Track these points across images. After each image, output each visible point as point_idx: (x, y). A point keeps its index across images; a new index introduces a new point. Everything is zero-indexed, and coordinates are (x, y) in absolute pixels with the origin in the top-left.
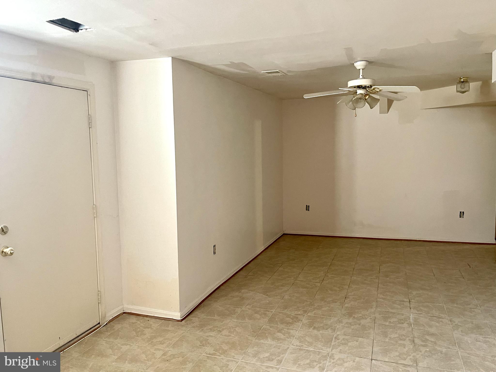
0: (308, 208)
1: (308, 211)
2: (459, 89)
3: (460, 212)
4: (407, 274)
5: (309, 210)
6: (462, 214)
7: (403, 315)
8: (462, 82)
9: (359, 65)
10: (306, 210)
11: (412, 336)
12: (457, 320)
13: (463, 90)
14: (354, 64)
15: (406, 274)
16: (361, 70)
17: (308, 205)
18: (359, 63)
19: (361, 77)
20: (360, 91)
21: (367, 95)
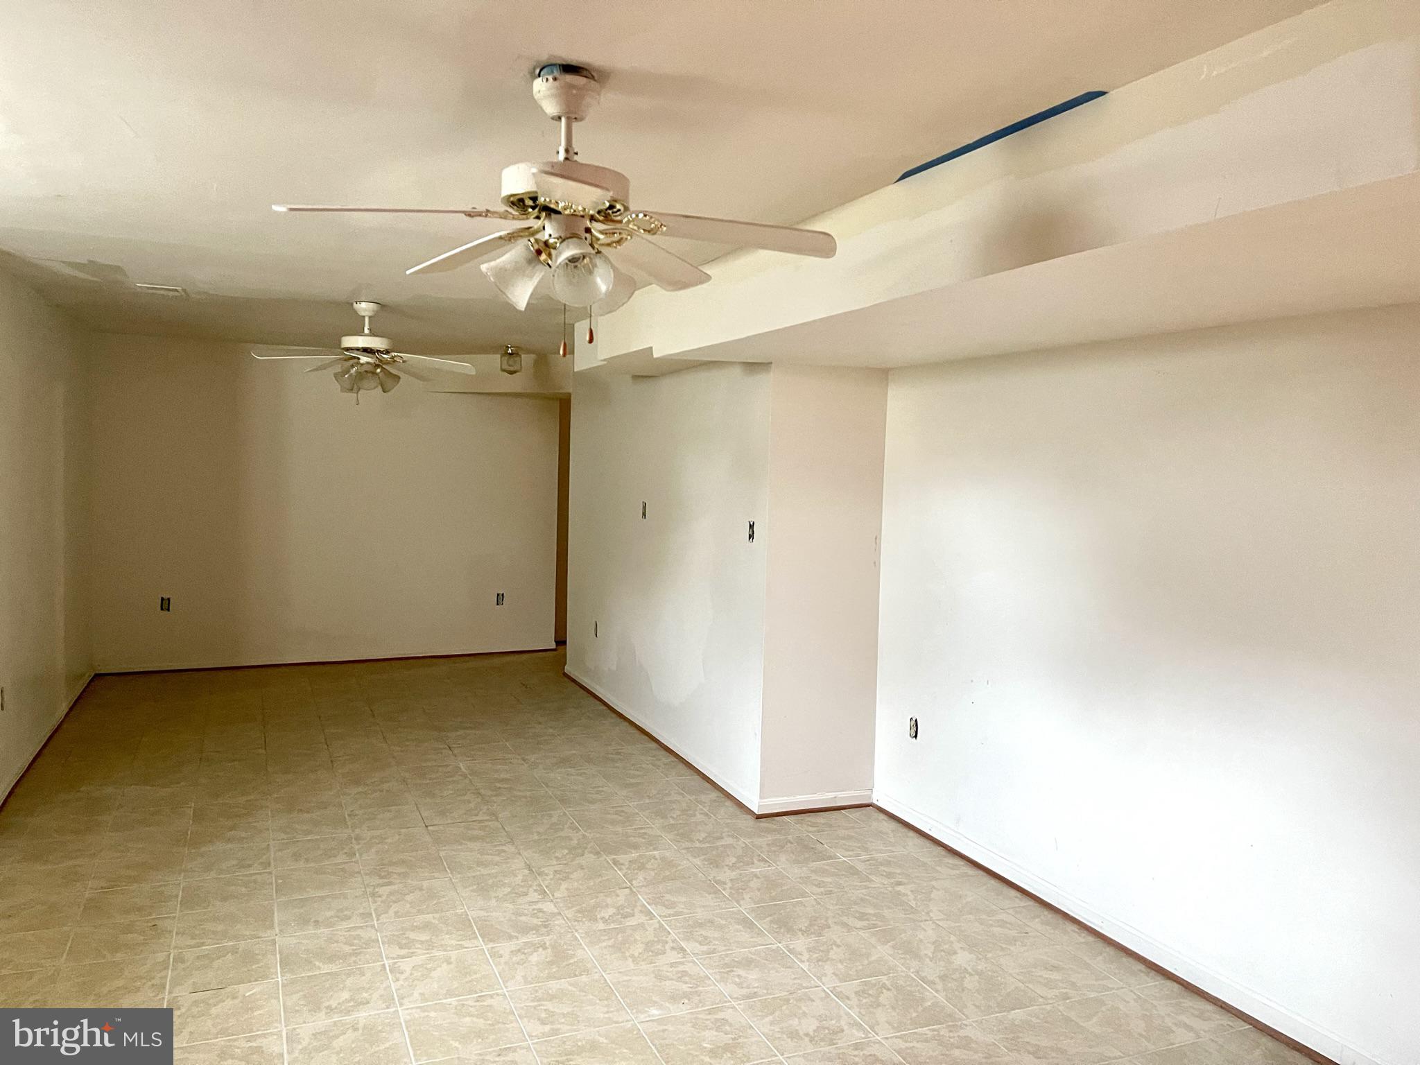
0: (165, 606)
1: (167, 612)
2: (505, 367)
3: (498, 595)
4: (427, 711)
5: (168, 610)
6: (500, 598)
7: (447, 766)
8: (510, 354)
9: (364, 308)
10: (162, 609)
11: (473, 788)
12: (532, 758)
13: (512, 369)
14: (352, 304)
15: (424, 711)
16: (367, 320)
17: (166, 597)
18: (364, 305)
19: (366, 331)
20: (364, 359)
21: (378, 366)
